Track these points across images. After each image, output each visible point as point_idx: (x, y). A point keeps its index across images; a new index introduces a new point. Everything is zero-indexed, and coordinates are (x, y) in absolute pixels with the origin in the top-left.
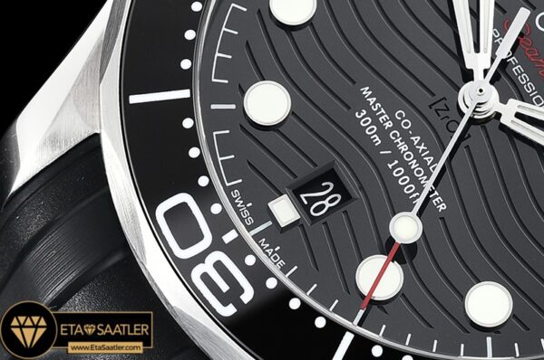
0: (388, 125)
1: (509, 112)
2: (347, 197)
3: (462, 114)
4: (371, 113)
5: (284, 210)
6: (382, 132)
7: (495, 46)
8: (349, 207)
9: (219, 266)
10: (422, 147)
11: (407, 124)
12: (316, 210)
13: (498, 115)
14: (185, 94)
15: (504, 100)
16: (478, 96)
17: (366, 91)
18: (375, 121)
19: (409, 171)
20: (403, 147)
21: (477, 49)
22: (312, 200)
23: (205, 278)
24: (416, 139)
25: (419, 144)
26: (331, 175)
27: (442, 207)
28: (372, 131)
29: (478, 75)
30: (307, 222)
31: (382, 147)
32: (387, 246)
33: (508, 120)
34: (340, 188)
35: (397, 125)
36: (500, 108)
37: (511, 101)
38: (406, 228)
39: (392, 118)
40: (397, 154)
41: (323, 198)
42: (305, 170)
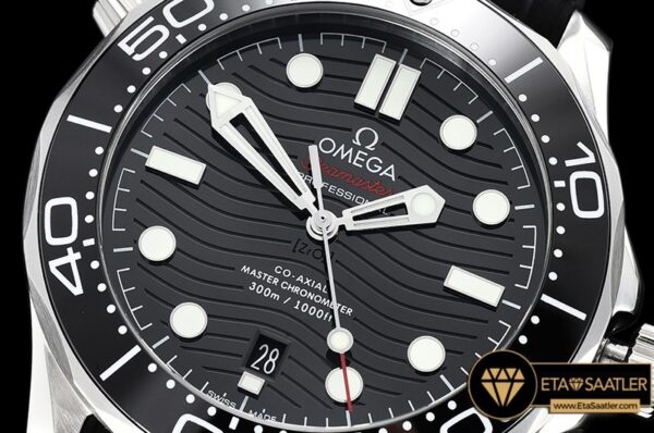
0: (276, 281)
1: (348, 220)
2: (282, 347)
4: (259, 282)
5: (251, 383)
6: (276, 289)
7: (311, 186)
8: (288, 352)
10: (308, 281)
11: (287, 273)
12: (268, 369)
13: (342, 228)
15: (339, 215)
16: (323, 224)
17: (245, 269)
18: (266, 285)
19: (311, 303)
20: (296, 290)
21: (299, 193)
22: (261, 365)
24: (300, 279)
25: (305, 280)
26: (262, 339)
27: (349, 311)
28: (268, 293)
29: (312, 209)
30: (271, 380)
31: (282, 299)
32: (334, 360)
33: (351, 226)
34: (273, 344)
35: (281, 278)
36: (340, 221)
37: (344, 212)
38: (340, 341)
39: (275, 275)
40: (296, 297)
41: (267, 358)
42: (245, 347)
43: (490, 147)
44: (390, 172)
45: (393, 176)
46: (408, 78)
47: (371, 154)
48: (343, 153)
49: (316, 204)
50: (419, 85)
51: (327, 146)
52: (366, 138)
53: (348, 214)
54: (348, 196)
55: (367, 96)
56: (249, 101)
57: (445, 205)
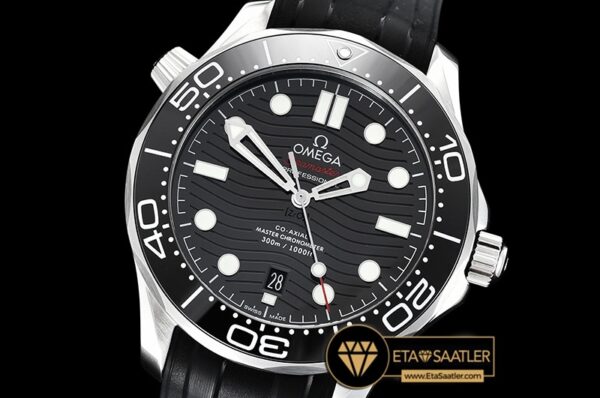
0: (277, 235)
1: (316, 194)
2: (285, 274)
3: (302, 209)
4: (267, 236)
5: (269, 299)
6: (277, 240)
7: (292, 175)
8: (288, 278)
9: (267, 341)
10: (296, 233)
11: (283, 229)
12: (278, 287)
13: (312, 199)
14: (201, 289)
15: (310, 192)
16: (301, 199)
17: (258, 229)
18: (272, 238)
19: (299, 246)
20: (289, 239)
21: (286, 182)
22: (273, 285)
23: (266, 349)
24: (291, 232)
25: (294, 233)
26: (273, 270)
27: (322, 249)
28: (273, 243)
29: (294, 190)
30: (280, 295)
31: (282, 245)
32: (316, 281)
33: (318, 197)
34: (279, 273)
35: (280, 233)
36: (311, 195)
37: (313, 189)
38: (319, 269)
39: (277, 232)
40: (290, 243)
41: (276, 281)
42: (263, 277)
43: (394, 140)
44: (337, 162)
45: (339, 163)
46: (342, 103)
47: (325, 151)
48: (308, 152)
49: (296, 187)
50: (349, 106)
51: (299, 149)
52: (321, 142)
53: (315, 190)
54: (314, 178)
55: (319, 117)
56: (250, 127)
57: (372, 179)
